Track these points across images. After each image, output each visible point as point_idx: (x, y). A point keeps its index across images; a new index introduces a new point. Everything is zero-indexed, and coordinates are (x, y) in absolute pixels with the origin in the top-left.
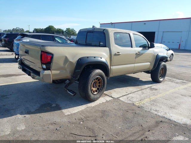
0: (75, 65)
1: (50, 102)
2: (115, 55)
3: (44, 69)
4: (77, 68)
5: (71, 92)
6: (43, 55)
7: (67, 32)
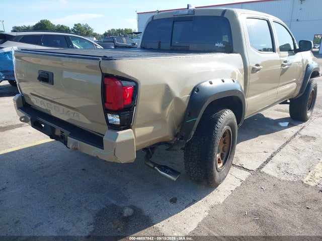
0: (186, 105)
1: (114, 202)
2: (254, 70)
3: (115, 128)
4: (190, 113)
5: (168, 171)
6: (108, 87)
7: (76, 30)
